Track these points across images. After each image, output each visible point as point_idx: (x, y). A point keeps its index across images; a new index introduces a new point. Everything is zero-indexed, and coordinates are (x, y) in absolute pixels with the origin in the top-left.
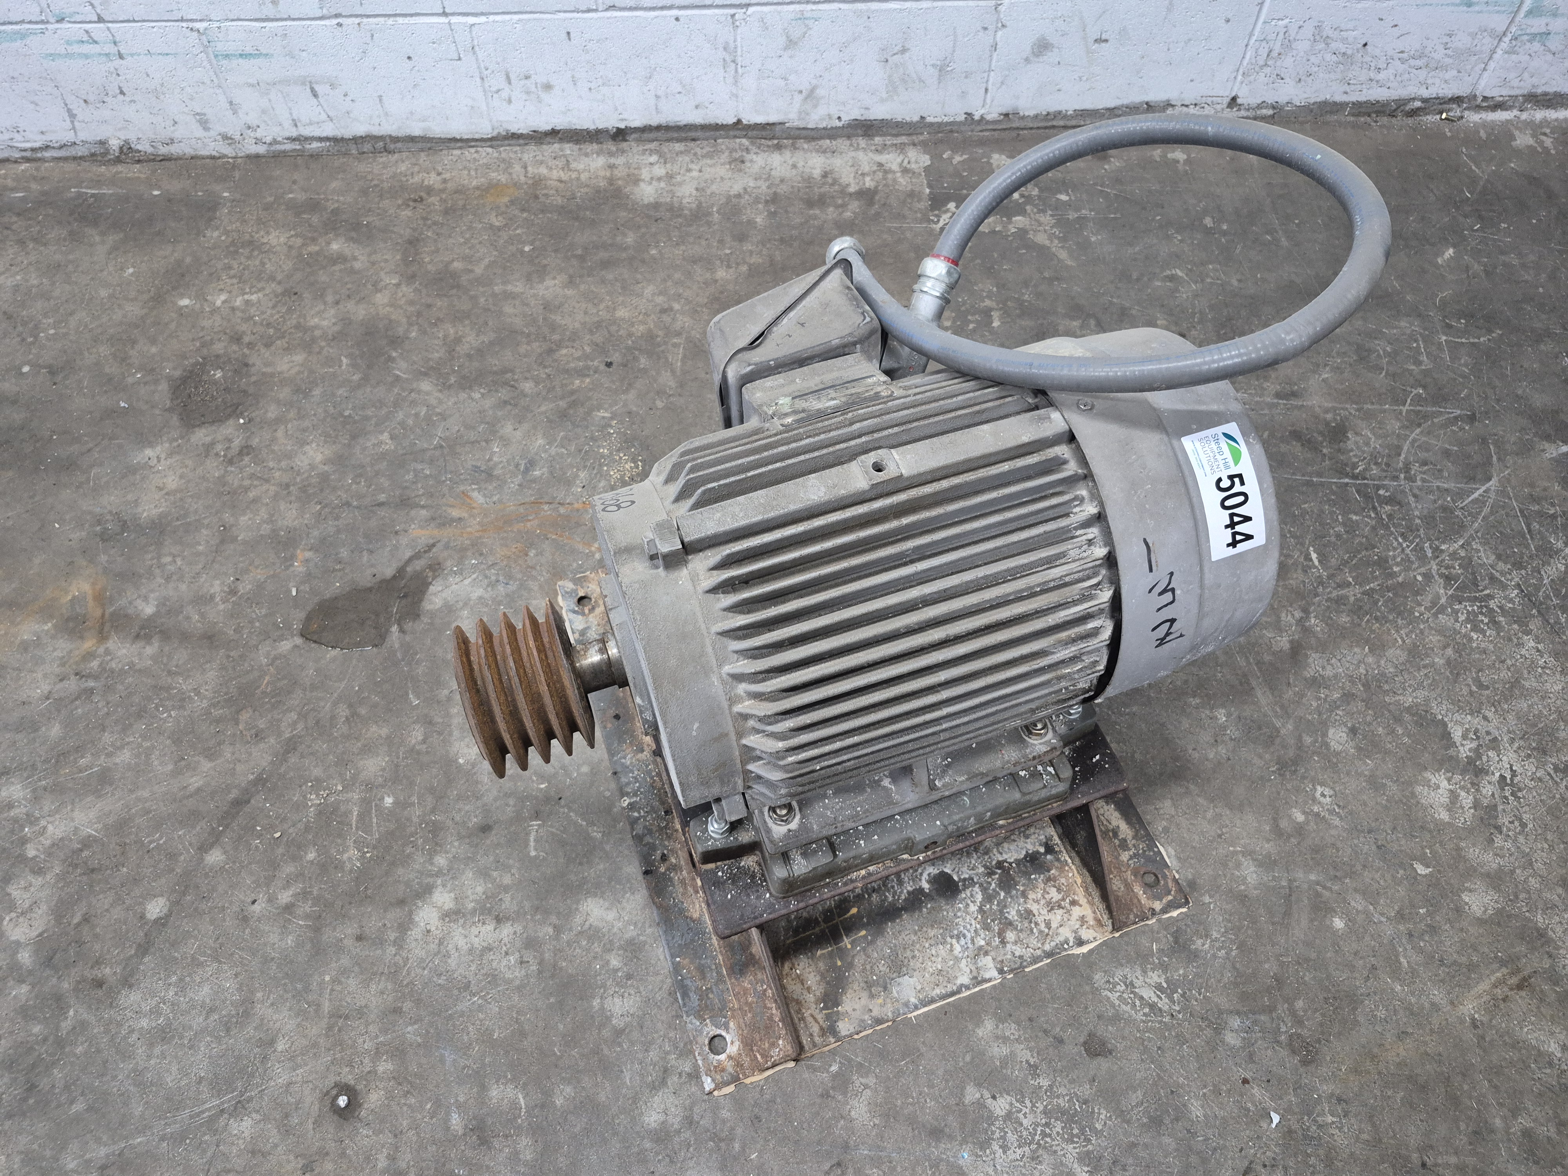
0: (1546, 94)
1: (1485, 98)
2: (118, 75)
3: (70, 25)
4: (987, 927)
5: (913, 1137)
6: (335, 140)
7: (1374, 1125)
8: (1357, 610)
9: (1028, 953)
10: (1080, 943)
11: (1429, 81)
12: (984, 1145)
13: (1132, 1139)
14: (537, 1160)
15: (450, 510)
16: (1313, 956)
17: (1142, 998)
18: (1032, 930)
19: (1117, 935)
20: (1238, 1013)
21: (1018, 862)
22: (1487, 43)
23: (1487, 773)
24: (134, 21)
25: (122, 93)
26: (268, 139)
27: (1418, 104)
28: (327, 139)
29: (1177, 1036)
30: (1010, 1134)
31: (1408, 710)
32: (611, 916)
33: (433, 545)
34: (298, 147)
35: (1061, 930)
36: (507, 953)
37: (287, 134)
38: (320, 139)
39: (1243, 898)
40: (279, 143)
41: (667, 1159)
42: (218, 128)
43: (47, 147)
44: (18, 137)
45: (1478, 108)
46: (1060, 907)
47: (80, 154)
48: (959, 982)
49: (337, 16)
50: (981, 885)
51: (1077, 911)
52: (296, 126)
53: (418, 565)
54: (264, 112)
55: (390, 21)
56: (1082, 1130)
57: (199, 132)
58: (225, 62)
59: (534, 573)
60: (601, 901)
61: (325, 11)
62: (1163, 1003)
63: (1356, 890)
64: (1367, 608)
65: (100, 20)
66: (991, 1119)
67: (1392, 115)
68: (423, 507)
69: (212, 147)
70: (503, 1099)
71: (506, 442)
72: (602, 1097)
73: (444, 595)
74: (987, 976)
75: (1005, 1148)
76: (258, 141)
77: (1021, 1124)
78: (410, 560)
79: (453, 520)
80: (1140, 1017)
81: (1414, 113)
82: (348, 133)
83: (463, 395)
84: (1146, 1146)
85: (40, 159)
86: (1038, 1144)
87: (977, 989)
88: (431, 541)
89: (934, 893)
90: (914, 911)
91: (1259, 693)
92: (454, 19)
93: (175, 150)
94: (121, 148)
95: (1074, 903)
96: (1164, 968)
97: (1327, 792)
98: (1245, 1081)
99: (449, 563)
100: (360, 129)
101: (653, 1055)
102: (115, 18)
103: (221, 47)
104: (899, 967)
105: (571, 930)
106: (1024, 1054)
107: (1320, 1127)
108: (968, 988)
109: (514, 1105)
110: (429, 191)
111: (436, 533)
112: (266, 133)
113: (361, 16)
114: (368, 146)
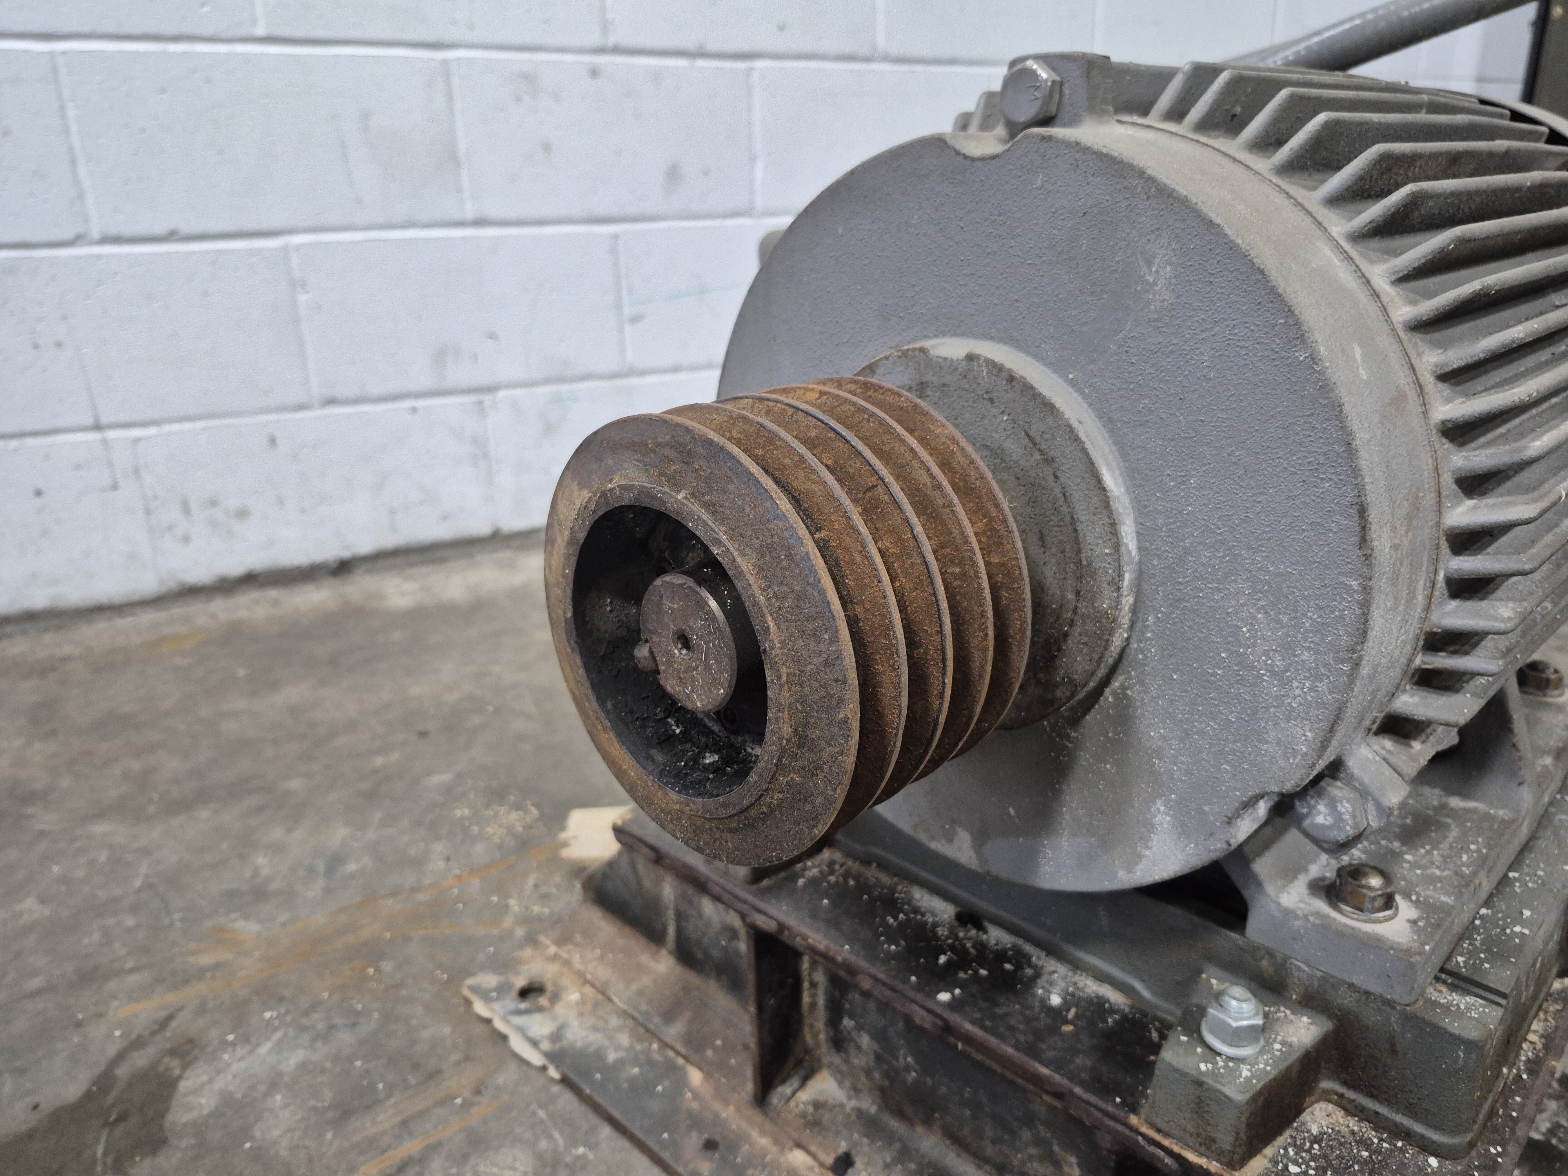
15: (192, 960)
33: (170, 1017)
53: (140, 1060)
59: (404, 992)
68: (133, 970)
71: (278, 849)
73: (218, 1085)
78: (120, 1057)
79: (201, 973)
83: (175, 821)
88: (162, 1014)
92: (111, 434)
99: (214, 1033)
110: (65, 659)
111: (172, 999)
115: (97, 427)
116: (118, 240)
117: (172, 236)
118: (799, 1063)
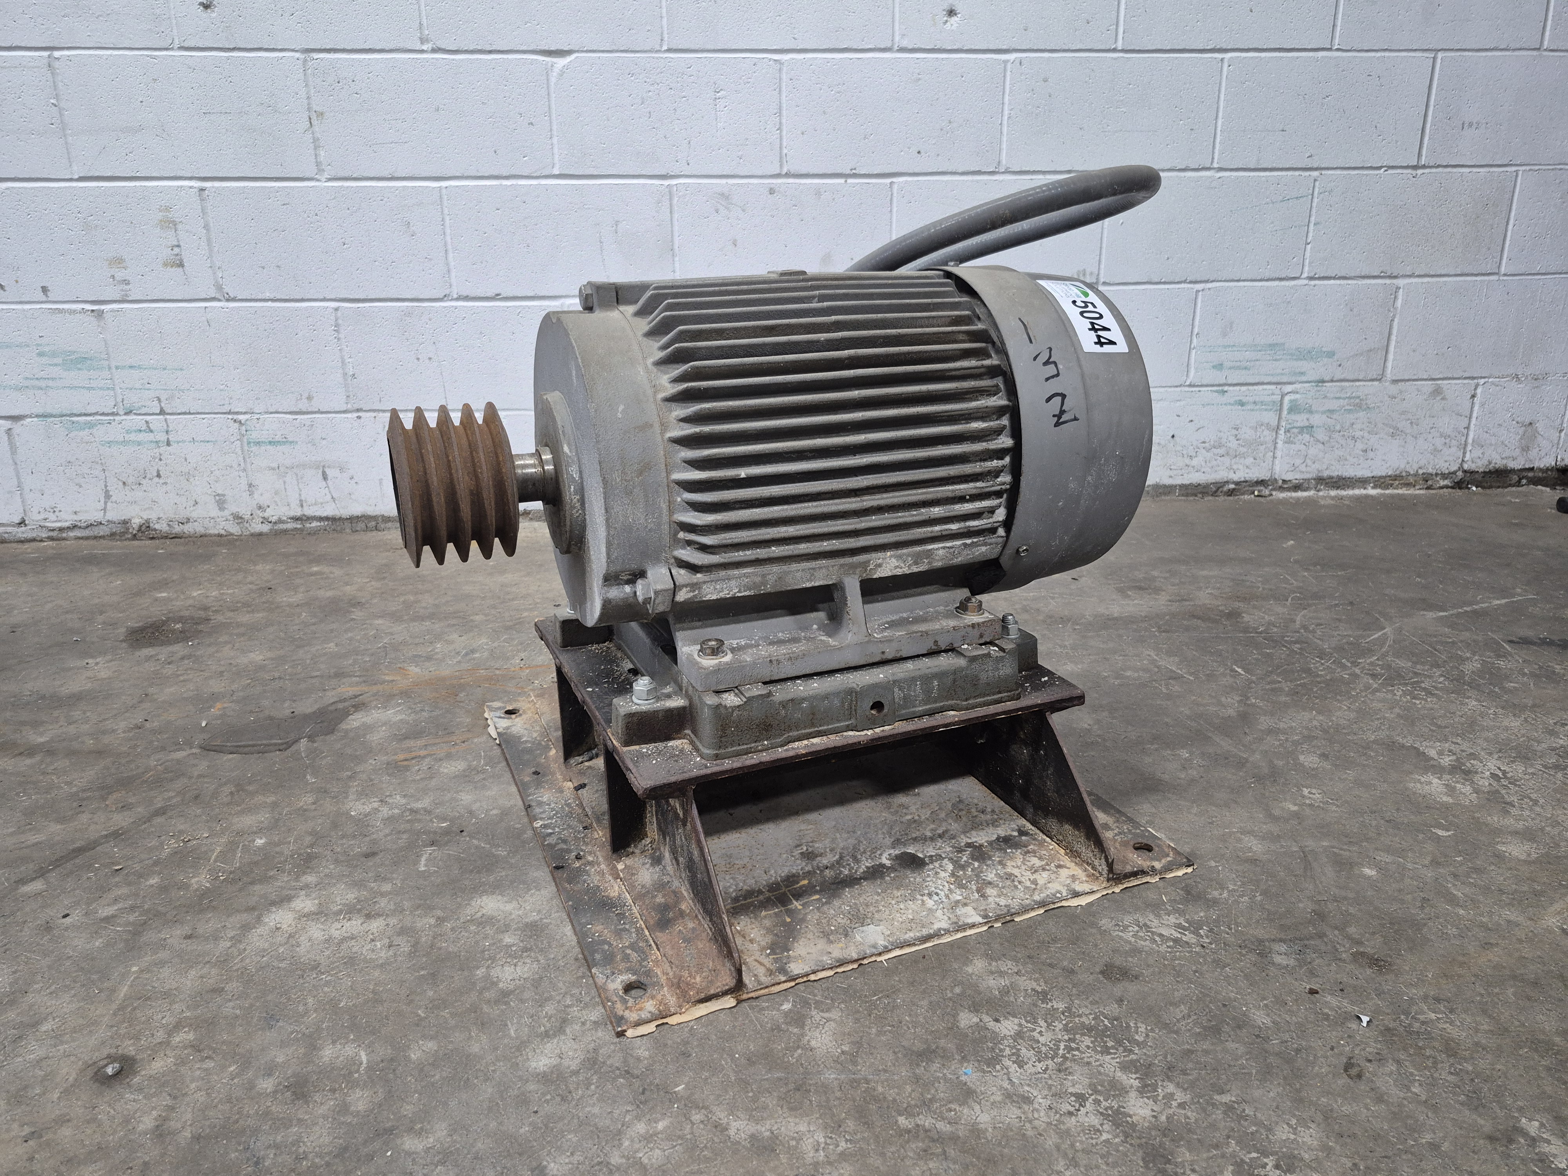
0: (1331, 478)
1: (1284, 481)
2: (161, 460)
3: (135, 417)
4: (961, 886)
5: (897, 1059)
6: (333, 519)
7: (1490, 1016)
8: (1294, 693)
9: (1015, 904)
10: (1076, 895)
11: (1235, 467)
12: (994, 1061)
13: (1187, 1047)
14: (372, 1111)
15: (383, 677)
16: (1351, 895)
17: (1161, 935)
18: (1016, 887)
19: (1117, 890)
20: (1281, 940)
21: (991, 843)
22: (1268, 436)
23: (1476, 773)
24: (190, 413)
25: (159, 476)
26: (274, 519)
27: (1232, 486)
28: (327, 518)
29: (1214, 961)
30: (1024, 1051)
31: (1374, 742)
32: (509, 907)
33: (361, 694)
34: (299, 526)
35: (1049, 885)
36: (373, 940)
37: (292, 514)
38: (321, 519)
39: (1254, 861)
40: (283, 522)
41: (558, 1099)
42: (232, 508)
43: (75, 527)
44: (52, 517)
45: (1281, 489)
46: (1044, 869)
47: (101, 534)
48: (936, 926)
49: (358, 410)
50: (951, 859)
51: (1064, 873)
52: (302, 506)
53: (341, 706)
54: (276, 493)
56: (1119, 1043)
57: (215, 512)
58: (254, 449)
59: (461, 704)
60: (500, 897)
61: (349, 406)
62: (1189, 937)
63: (1377, 849)
64: (1303, 692)
65: (162, 412)
66: (996, 1039)
67: (1214, 494)
68: (357, 676)
69: (222, 524)
70: (338, 1057)
71: (450, 642)
72: (475, 1048)
73: (363, 720)
74: (970, 921)
75: (1021, 1064)
76: (265, 520)
77: (1038, 1042)
78: (333, 704)
80: (1163, 949)
81: (1231, 493)
82: (345, 513)
83: (413, 624)
84: (1206, 1052)
85: (64, 539)
86: (1063, 1056)
87: (959, 935)
88: (358, 693)
89: (897, 867)
90: (875, 879)
91: (1217, 739)
92: (452, 413)
93: (188, 529)
94: (141, 526)
95: (1059, 866)
96: (1182, 913)
97: (1314, 791)
98: (1313, 992)
99: (374, 703)
100: (357, 509)
101: (550, 1009)
102: (175, 410)
103: (254, 435)
104: (860, 919)
105: (458, 919)
106: (1027, 983)
107: (1423, 1023)
108: (947, 931)
109: (354, 1062)
112: (273, 513)
113: (379, 411)
114: (361, 525)
116: (466, 298)
117: (495, 297)
118: (587, 753)
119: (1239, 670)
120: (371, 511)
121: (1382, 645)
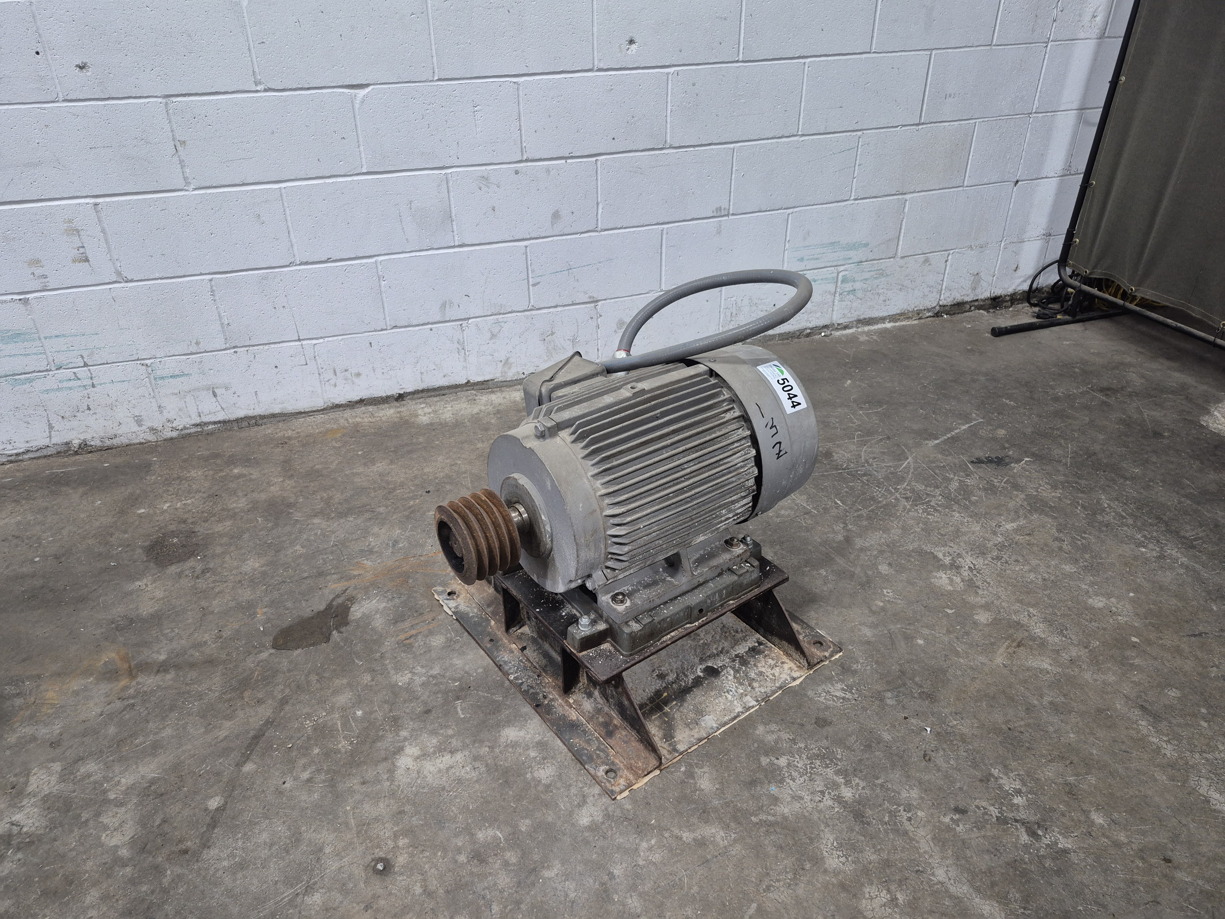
0: (865, 319)
1: (839, 324)
2: (89, 398)
3: (65, 371)
4: (741, 684)
5: (741, 788)
6: (224, 422)
7: (978, 719)
8: (869, 518)
9: (768, 690)
10: (794, 679)
11: (810, 319)
12: (782, 781)
13: (859, 757)
14: (520, 861)
15: (352, 572)
16: (914, 658)
17: (836, 696)
18: (766, 679)
19: (811, 672)
20: (888, 690)
21: (746, 653)
22: (829, 298)
23: (962, 567)
24: (107, 363)
25: (89, 409)
26: (180, 427)
27: (809, 331)
28: (219, 422)
29: (862, 708)
30: (793, 773)
31: (912, 551)
32: (522, 733)
33: (347, 589)
34: (199, 430)
35: (781, 676)
36: (463, 767)
37: (193, 422)
38: (215, 423)
39: (868, 643)
40: (187, 428)
41: (601, 838)
42: (148, 424)
43: (28, 451)
44: (9, 447)
45: (837, 329)
46: (776, 666)
47: (49, 453)
48: (736, 711)
49: (234, 347)
50: (731, 667)
51: (786, 666)
52: (200, 416)
53: (340, 600)
54: (180, 410)
55: (267, 347)
56: (831, 760)
57: (135, 428)
58: (160, 382)
59: (415, 589)
60: (514, 728)
61: (227, 345)
62: (848, 696)
63: (922, 627)
64: (873, 516)
65: (86, 365)
66: (780, 769)
67: (798, 337)
68: (333, 574)
69: (142, 435)
70: (487, 837)
71: (376, 535)
72: (550, 819)
73: (361, 610)
74: (751, 705)
75: (794, 780)
76: (173, 429)
77: (798, 767)
78: (333, 599)
79: (355, 576)
80: (839, 704)
81: (808, 335)
82: (233, 417)
83: (342, 521)
84: (868, 759)
85: (20, 461)
86: (810, 773)
87: (748, 713)
88: (344, 588)
89: (707, 676)
90: (699, 686)
91: (837, 559)
92: (304, 342)
93: (116, 442)
94: (80, 445)
95: (783, 663)
96: (842, 681)
97: (889, 591)
98: (906, 718)
99: (359, 596)
100: (241, 414)
101: (573, 791)
102: (95, 363)
103: (159, 373)
104: (700, 713)
105: (500, 746)
106: (785, 736)
107: (952, 727)
108: (742, 713)
109: (495, 837)
110: (290, 438)
111: (346, 584)
112: (180, 423)
113: (249, 346)
114: (245, 424)
115: (299, 340)
116: (307, 263)
117: (328, 261)
118: (519, 623)
119: (839, 502)
120: (251, 413)
121: (908, 473)
